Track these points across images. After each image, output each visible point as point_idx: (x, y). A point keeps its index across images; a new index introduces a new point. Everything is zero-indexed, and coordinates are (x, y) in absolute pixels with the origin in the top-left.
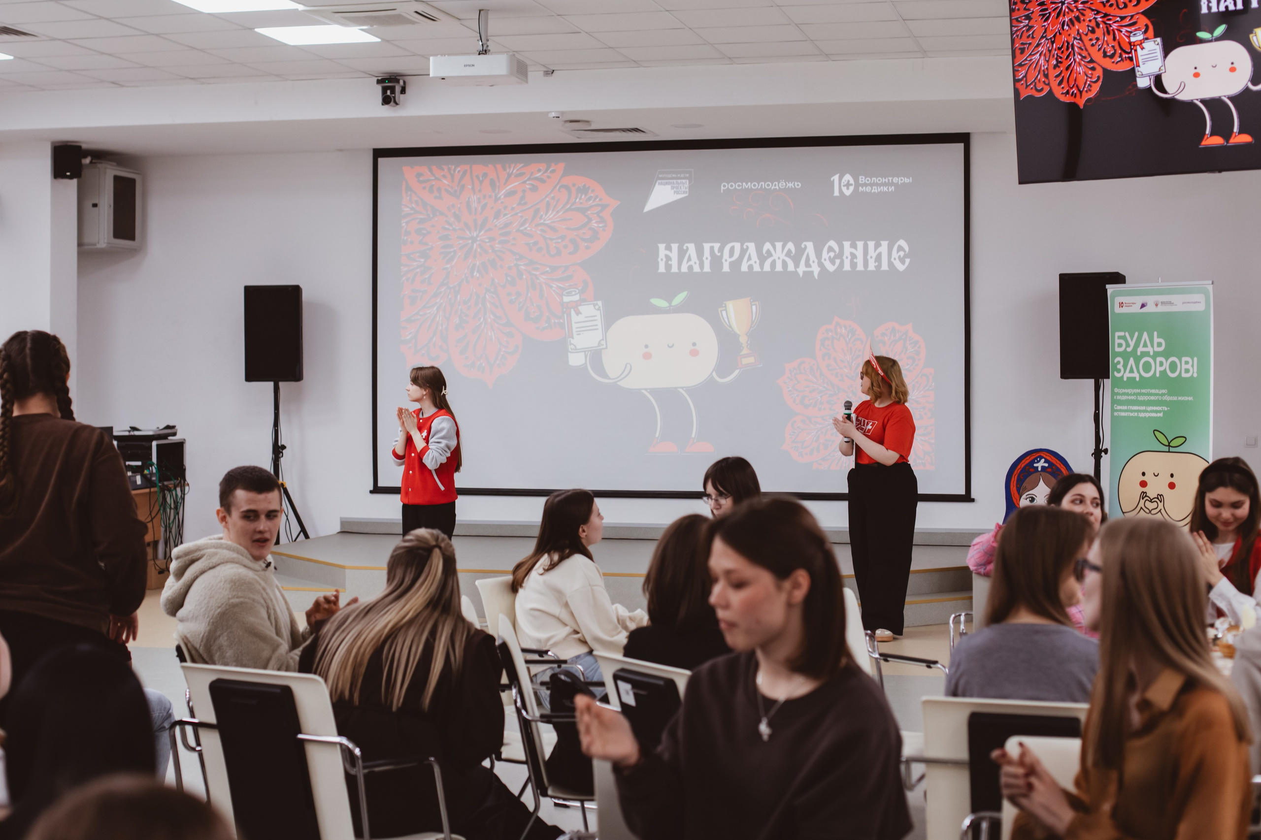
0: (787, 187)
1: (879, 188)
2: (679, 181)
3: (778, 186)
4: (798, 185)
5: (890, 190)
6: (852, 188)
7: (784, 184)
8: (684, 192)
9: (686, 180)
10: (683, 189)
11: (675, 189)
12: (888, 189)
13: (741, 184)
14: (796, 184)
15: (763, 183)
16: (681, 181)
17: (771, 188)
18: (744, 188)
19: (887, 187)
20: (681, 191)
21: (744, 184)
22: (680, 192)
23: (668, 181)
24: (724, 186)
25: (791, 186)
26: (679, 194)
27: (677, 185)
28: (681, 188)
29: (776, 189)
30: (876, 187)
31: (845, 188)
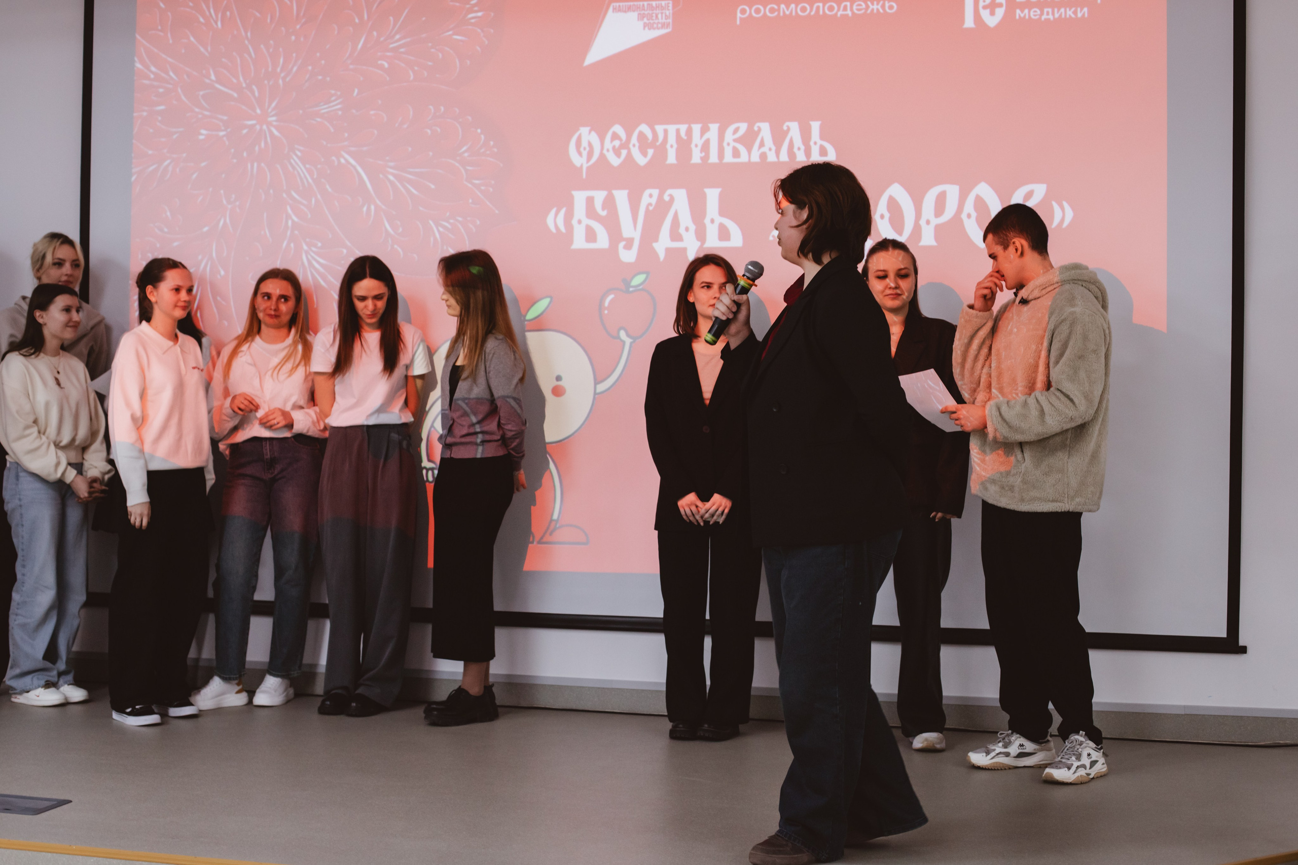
0: (869, 11)
1: (1056, 10)
2: (654, 3)
3: (851, 9)
4: (891, 7)
5: (1079, 15)
6: (1000, 12)
7: (864, 6)
8: (664, 26)
9: (667, 2)
10: (661, 19)
11: (645, 20)
12: (1075, 13)
13: (776, 7)
14: (887, 5)
15: (821, 5)
16: (657, 2)
17: (836, 14)
18: (781, 14)
19: (1073, 9)
20: (659, 23)
21: (783, 6)
22: (655, 26)
23: (632, 3)
24: (743, 11)
25: (878, 10)
26: (654, 29)
27: (651, 12)
28: (657, 17)
29: (847, 15)
30: (1050, 10)
31: (988, 11)
